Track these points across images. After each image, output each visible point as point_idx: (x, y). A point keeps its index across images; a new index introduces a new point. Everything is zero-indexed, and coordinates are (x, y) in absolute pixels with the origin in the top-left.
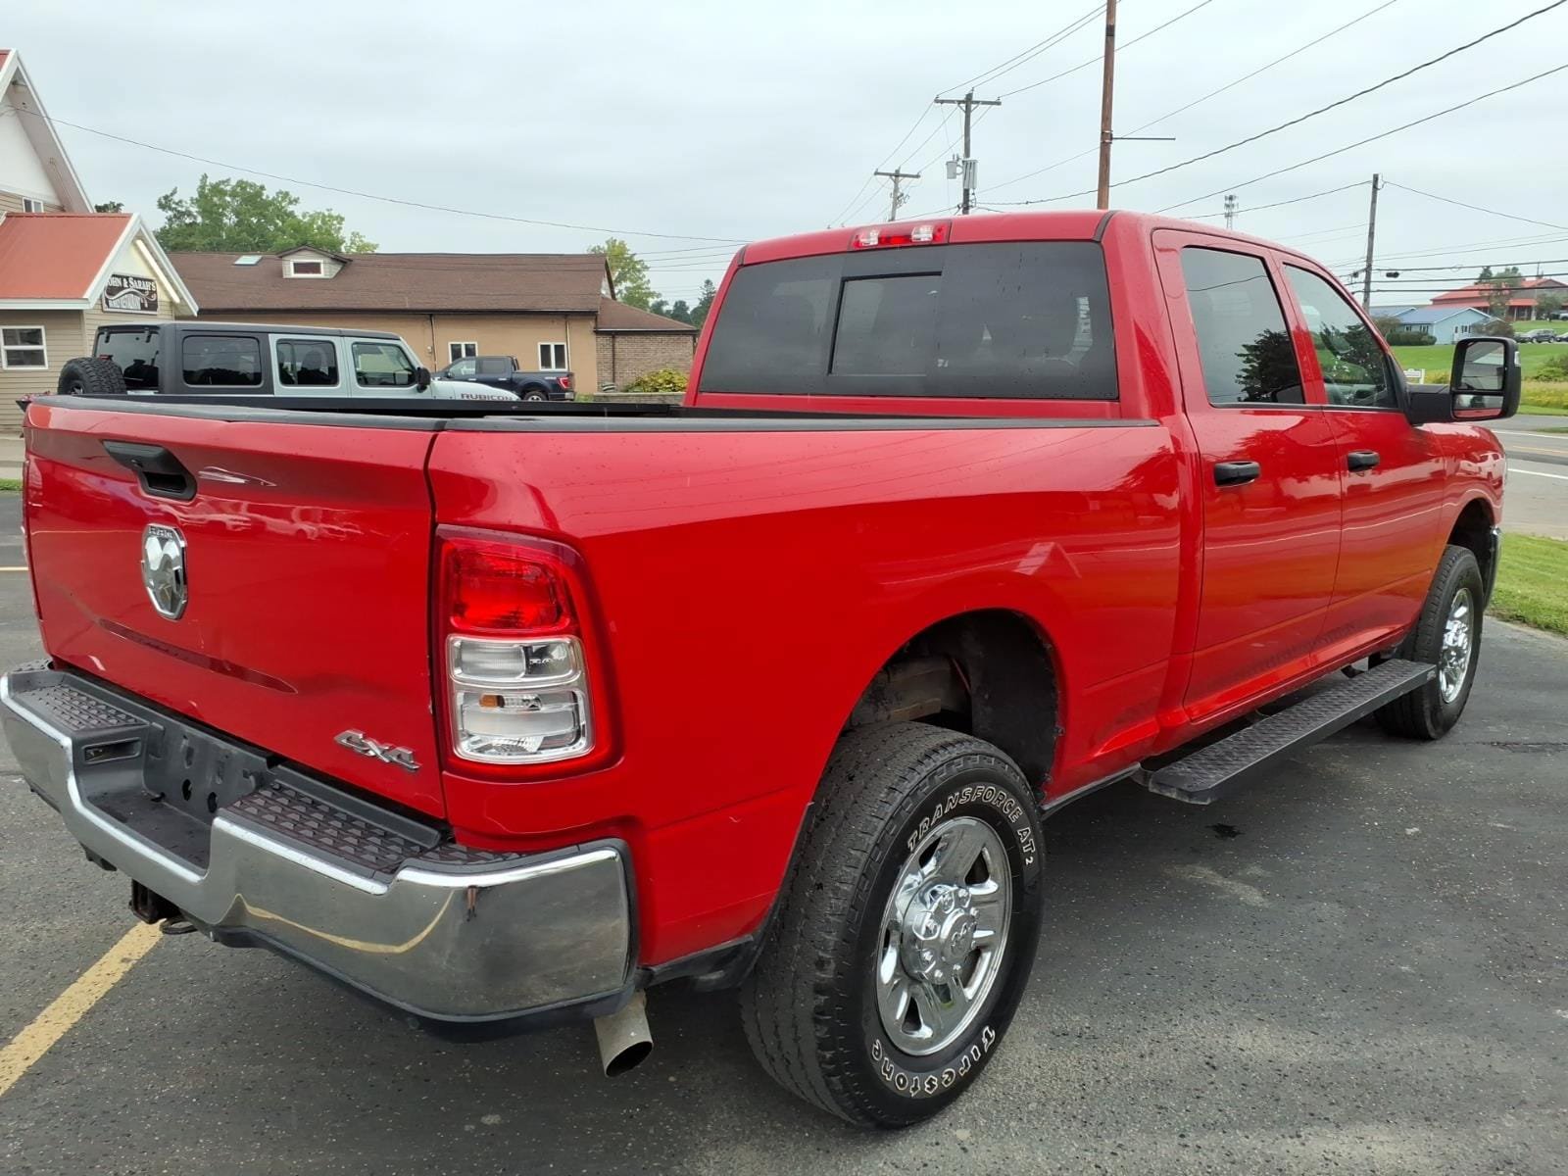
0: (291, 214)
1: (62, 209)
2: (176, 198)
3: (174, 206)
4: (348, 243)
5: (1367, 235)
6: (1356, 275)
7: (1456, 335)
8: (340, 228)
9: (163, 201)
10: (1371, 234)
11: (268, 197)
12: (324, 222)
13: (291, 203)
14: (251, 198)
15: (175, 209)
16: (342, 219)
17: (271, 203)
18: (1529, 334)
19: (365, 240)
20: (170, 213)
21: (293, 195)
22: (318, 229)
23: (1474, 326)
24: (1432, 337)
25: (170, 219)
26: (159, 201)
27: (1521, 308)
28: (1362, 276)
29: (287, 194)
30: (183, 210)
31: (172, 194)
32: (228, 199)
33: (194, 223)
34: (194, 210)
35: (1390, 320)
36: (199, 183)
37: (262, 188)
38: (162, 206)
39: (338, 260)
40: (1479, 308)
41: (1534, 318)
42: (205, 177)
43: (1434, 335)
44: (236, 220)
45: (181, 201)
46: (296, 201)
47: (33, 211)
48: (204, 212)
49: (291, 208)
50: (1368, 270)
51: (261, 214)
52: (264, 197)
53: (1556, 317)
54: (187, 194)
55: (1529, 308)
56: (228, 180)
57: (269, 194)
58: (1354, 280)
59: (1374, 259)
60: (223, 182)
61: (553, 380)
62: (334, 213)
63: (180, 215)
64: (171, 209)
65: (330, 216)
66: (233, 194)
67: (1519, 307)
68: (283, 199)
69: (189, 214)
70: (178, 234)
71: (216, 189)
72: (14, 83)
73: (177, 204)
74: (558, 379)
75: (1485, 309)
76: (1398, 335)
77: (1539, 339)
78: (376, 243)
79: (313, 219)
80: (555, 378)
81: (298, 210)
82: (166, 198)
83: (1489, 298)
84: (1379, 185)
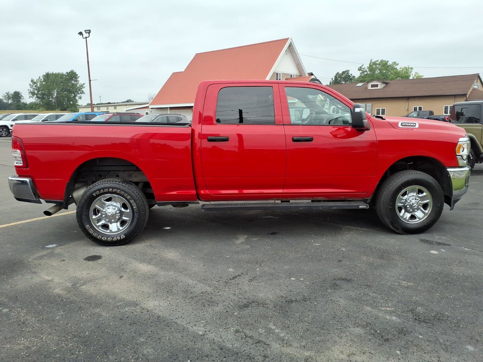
0: (396, 69)
1: (300, 76)
2: (363, 67)
3: (362, 69)
4: (414, 75)
8: (411, 71)
9: (360, 68)
11: (389, 64)
12: (406, 70)
13: (396, 65)
14: (384, 64)
15: (362, 70)
16: (413, 69)
17: (390, 66)
19: (419, 75)
20: (361, 72)
21: (397, 63)
22: (404, 72)
25: (361, 73)
26: (358, 69)
29: (395, 62)
30: (365, 70)
31: (362, 66)
32: (378, 66)
33: (367, 74)
34: (368, 70)
36: (370, 62)
37: (388, 61)
38: (359, 70)
39: (384, 83)
42: (371, 60)
44: (379, 72)
45: (364, 68)
46: (398, 64)
47: (293, 77)
48: (370, 70)
49: (396, 67)
51: (386, 69)
52: (388, 64)
54: (366, 66)
56: (378, 60)
57: (390, 63)
60: (376, 61)
61: (443, 118)
62: (410, 67)
63: (363, 72)
64: (361, 70)
65: (409, 68)
66: (379, 65)
68: (394, 64)
69: (366, 71)
70: (363, 77)
71: (375, 63)
72: (290, 46)
73: (363, 69)
74: (445, 117)
78: (422, 75)
79: (403, 70)
80: (444, 117)
81: (398, 67)
82: (360, 67)
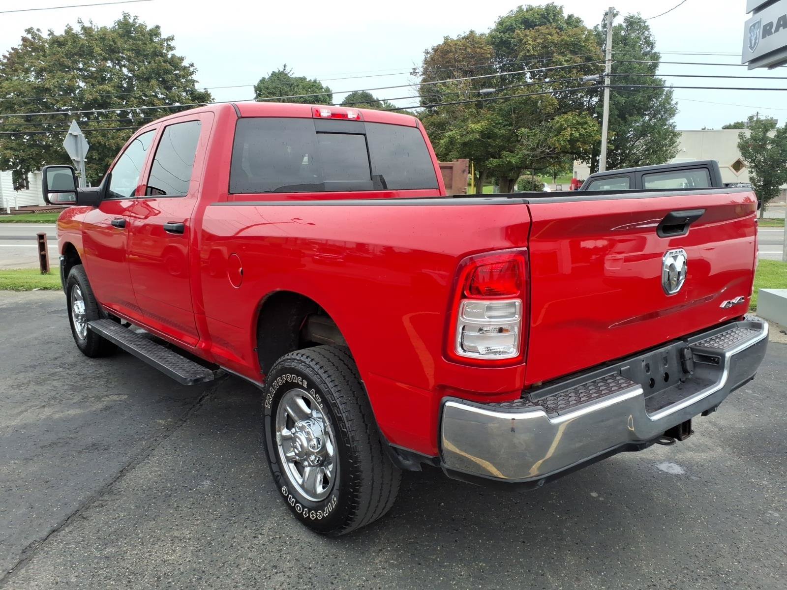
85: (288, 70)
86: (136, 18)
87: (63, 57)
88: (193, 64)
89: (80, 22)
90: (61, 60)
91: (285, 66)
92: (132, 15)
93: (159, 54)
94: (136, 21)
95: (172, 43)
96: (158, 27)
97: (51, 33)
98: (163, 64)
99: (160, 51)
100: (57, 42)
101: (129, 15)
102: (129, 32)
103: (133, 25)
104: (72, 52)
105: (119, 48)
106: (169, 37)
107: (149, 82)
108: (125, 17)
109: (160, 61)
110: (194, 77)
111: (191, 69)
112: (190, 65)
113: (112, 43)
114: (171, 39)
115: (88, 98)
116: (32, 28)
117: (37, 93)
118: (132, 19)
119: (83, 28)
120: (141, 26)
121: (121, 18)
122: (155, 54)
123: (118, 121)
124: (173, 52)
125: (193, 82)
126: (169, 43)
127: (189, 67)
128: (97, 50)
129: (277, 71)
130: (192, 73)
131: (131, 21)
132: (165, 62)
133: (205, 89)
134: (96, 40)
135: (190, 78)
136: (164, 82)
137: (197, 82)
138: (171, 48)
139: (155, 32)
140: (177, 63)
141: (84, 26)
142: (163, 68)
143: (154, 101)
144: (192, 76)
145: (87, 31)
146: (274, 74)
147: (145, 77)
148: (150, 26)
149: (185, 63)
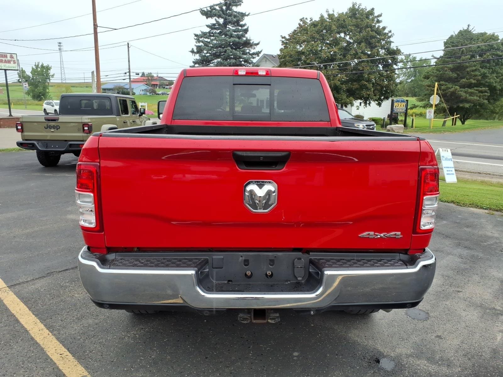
5: (128, 61)
6: (126, 73)
7: (141, 92)
10: (129, 61)
18: (160, 93)
23: (145, 90)
24: (134, 93)
27: (154, 85)
28: (128, 74)
35: (121, 87)
40: (145, 84)
41: (158, 88)
43: (135, 92)
50: (129, 72)
53: (164, 88)
55: (157, 85)
58: (125, 75)
59: (131, 69)
67: (154, 84)
75: (147, 85)
76: (124, 92)
77: (163, 94)
83: (146, 81)
84: (130, 46)
85: (470, 28)
86: (360, 5)
87: (315, 33)
88: (391, 31)
89: (327, 11)
90: (313, 35)
91: (469, 26)
92: (358, 3)
93: (369, 26)
94: (360, 7)
95: (380, 19)
96: (373, 9)
97: (311, 20)
98: (370, 32)
99: (371, 24)
100: (314, 25)
101: (356, 4)
102: (355, 14)
103: (358, 10)
104: (320, 30)
105: (346, 25)
106: (379, 15)
107: (360, 45)
108: (353, 5)
109: (369, 31)
110: (391, 39)
111: (390, 34)
112: (389, 32)
113: (342, 22)
114: (380, 16)
115: (323, 56)
116: (303, 18)
117: (299, 55)
118: (358, 6)
119: (329, 15)
120: (362, 10)
121: (351, 6)
122: (367, 26)
123: (337, 69)
124: (380, 24)
125: (391, 42)
126: (378, 18)
127: (388, 33)
128: (334, 27)
129: (462, 29)
130: (390, 37)
131: (357, 7)
132: (372, 31)
133: (397, 47)
134: (335, 21)
135: (389, 40)
136: (370, 44)
137: (393, 42)
138: (378, 22)
139: (372, 12)
140: (380, 31)
141: (329, 14)
142: (370, 35)
143: (361, 56)
144: (390, 39)
145: (331, 16)
146: (460, 32)
147: (358, 41)
148: (369, 9)
149: (386, 31)
